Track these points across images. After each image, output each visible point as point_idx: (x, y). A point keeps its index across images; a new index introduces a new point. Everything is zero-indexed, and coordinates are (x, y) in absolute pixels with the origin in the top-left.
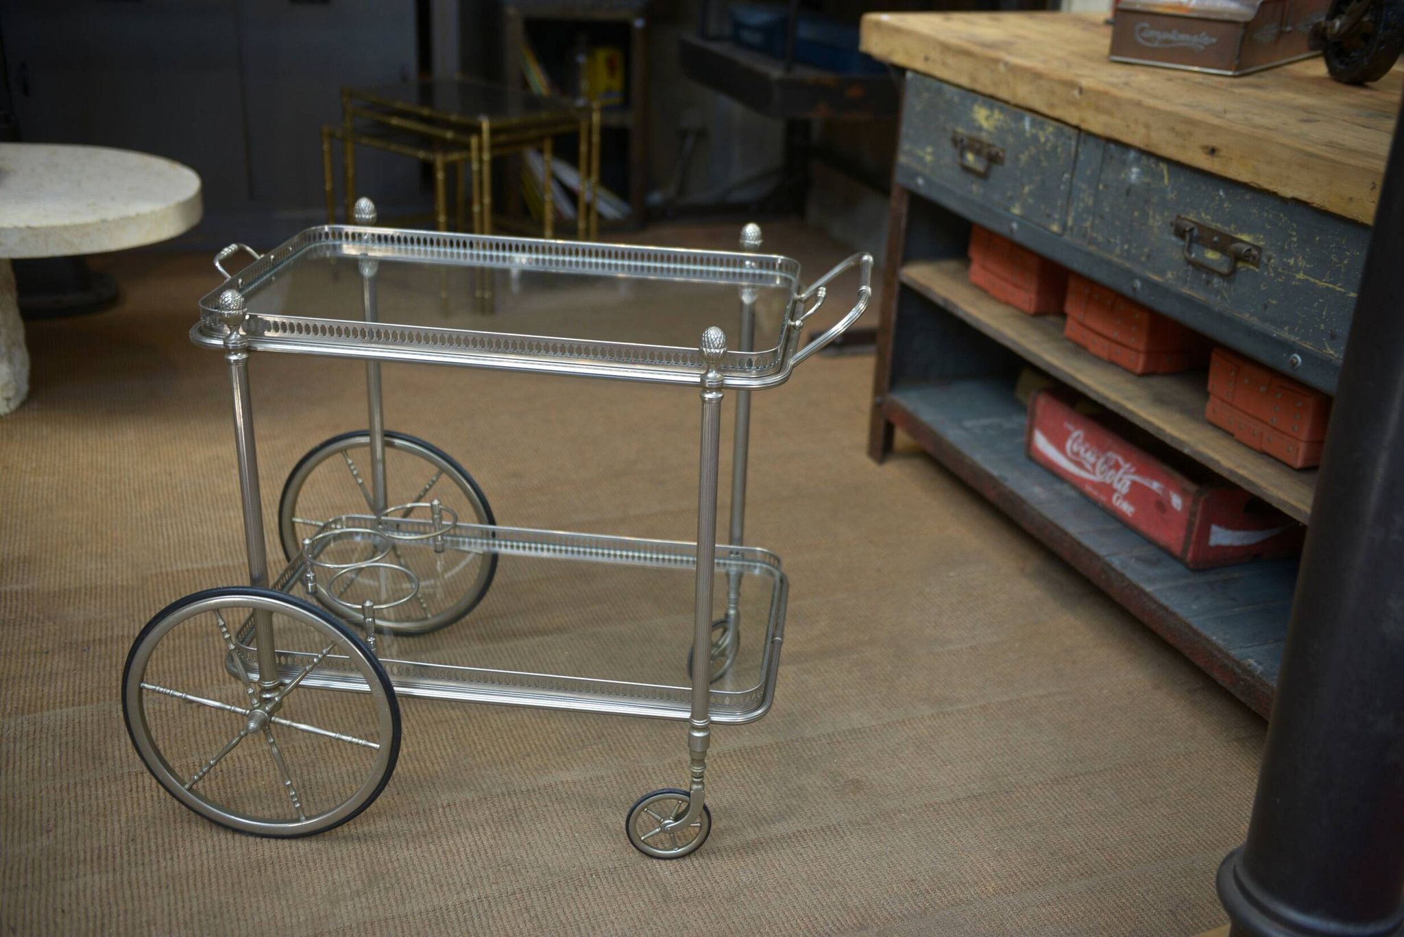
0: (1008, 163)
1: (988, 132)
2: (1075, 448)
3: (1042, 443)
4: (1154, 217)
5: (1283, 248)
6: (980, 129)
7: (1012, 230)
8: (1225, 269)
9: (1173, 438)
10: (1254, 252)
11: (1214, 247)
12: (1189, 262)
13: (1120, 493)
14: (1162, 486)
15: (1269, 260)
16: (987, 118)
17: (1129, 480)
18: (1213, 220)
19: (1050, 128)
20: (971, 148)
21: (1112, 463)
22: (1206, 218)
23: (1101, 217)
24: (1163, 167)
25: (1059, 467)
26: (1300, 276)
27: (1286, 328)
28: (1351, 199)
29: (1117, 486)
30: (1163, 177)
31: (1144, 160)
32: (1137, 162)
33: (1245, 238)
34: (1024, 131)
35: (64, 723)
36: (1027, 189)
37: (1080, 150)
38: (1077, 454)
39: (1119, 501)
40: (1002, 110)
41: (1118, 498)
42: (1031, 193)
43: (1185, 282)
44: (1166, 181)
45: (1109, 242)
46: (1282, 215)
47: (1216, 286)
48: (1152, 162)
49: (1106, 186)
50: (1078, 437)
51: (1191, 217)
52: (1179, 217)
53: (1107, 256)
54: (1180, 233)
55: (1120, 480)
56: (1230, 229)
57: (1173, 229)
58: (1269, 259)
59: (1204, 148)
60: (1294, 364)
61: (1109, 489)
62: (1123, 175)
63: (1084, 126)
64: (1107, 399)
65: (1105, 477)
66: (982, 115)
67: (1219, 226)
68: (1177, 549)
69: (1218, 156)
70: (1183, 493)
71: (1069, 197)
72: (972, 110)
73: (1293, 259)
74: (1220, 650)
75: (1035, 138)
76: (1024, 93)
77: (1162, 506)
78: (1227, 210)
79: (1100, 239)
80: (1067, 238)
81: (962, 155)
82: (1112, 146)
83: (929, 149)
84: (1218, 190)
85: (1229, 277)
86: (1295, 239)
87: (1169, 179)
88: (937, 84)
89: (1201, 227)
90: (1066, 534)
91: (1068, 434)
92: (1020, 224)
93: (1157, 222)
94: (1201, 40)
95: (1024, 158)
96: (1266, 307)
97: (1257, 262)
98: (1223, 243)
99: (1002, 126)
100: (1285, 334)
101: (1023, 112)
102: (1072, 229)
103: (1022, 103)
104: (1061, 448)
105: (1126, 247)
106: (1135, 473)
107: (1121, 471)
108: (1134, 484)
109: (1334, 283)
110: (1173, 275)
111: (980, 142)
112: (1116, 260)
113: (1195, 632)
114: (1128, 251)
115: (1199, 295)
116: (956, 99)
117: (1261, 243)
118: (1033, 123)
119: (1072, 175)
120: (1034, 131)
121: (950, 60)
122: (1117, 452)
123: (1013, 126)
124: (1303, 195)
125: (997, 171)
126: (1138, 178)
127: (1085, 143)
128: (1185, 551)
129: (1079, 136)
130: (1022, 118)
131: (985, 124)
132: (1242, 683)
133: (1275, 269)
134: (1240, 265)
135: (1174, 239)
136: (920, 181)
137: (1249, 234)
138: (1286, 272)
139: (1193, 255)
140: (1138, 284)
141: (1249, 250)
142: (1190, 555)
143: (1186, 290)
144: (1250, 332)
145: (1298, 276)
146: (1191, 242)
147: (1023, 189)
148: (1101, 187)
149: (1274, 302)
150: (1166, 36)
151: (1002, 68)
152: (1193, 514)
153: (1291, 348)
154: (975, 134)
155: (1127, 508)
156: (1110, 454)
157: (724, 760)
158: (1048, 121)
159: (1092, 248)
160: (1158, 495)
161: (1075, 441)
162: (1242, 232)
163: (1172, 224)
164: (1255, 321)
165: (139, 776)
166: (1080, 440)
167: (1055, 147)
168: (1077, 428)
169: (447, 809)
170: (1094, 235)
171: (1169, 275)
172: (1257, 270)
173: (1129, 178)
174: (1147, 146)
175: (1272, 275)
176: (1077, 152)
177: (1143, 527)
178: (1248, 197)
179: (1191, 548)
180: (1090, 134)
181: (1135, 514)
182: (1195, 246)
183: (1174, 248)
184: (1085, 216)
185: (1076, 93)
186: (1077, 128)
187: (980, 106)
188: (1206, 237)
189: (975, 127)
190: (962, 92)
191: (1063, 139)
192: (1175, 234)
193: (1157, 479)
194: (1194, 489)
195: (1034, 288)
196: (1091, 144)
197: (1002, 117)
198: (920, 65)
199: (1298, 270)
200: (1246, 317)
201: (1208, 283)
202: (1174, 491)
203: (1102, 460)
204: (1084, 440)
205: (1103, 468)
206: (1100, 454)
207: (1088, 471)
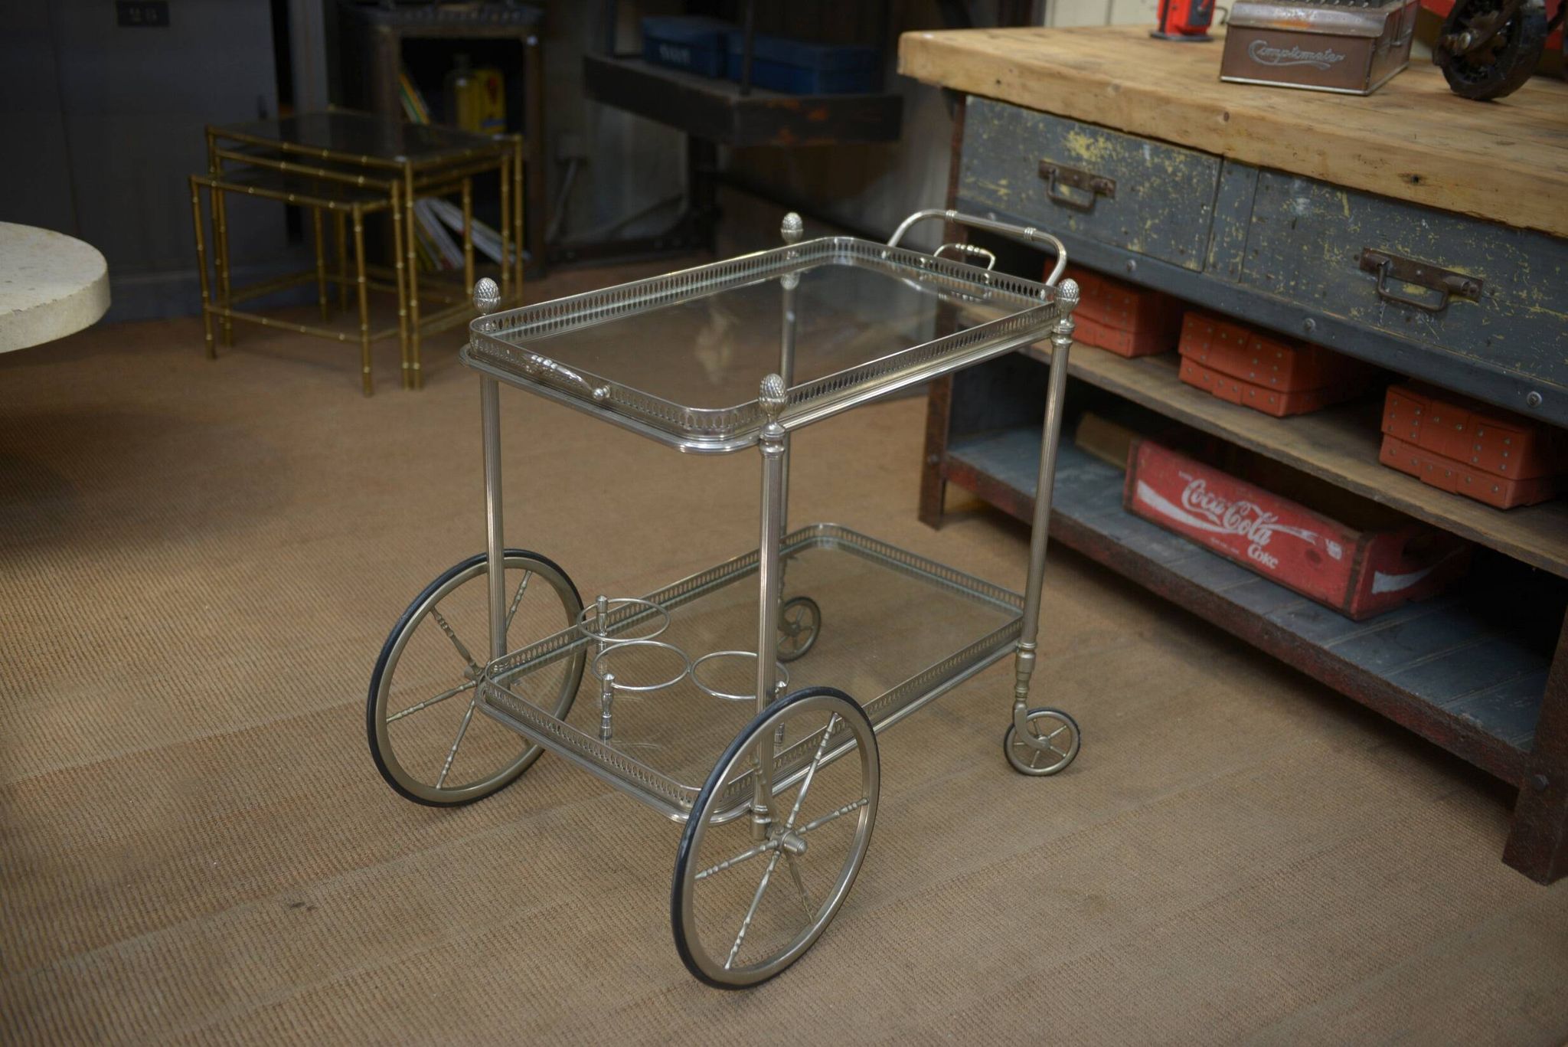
0: (1119, 196)
1: (1089, 162)
2: (1194, 500)
3: (1146, 494)
4: (1331, 251)
5: (1512, 280)
6: (1079, 158)
7: (1129, 269)
8: (1434, 306)
9: (1357, 485)
10: (1473, 286)
11: (1417, 281)
12: (1381, 297)
13: (1258, 544)
14: (1315, 535)
15: (1492, 293)
16: (1088, 147)
17: (1269, 529)
18: (1413, 253)
19: (1180, 157)
20: (1065, 180)
21: (1246, 513)
22: (1404, 251)
23: (1256, 252)
24: (1343, 198)
25: (1173, 521)
26: (1537, 309)
27: (1518, 365)
29: (1250, 537)
30: (1342, 207)
31: (1316, 189)
32: (1303, 192)
33: (1459, 270)
34: (1144, 160)
35: (150, 955)
36: (1149, 223)
37: (1222, 180)
38: (1198, 505)
39: (1257, 553)
40: (1108, 139)
41: (1255, 550)
42: (1154, 228)
43: (1376, 319)
44: (1346, 212)
45: (1269, 278)
46: (1508, 246)
47: (1420, 322)
48: (1326, 192)
49: (1260, 219)
50: (1199, 487)
51: (1384, 249)
52: (1366, 250)
53: (1266, 294)
54: (1370, 267)
55: (1258, 530)
56: (1439, 262)
57: (1358, 263)
59: (1402, 176)
60: (1533, 403)
61: (1244, 542)
62: (1285, 207)
63: (1230, 154)
64: (1265, 447)
65: (1237, 528)
66: (1079, 143)
67: (1422, 259)
68: (1337, 598)
69: (1422, 185)
70: (1343, 540)
71: (1210, 230)
72: (1065, 139)
73: (1525, 292)
74: (1430, 707)
75: (1159, 169)
76: (1143, 119)
77: (1315, 556)
78: (1433, 241)
79: (1255, 275)
80: (1206, 275)
81: (1053, 189)
82: (1269, 176)
83: (1004, 182)
84: (1420, 221)
85: (1436, 313)
86: (1527, 271)
87: (1351, 210)
88: (1009, 109)
89: (1396, 259)
90: (1211, 593)
91: (1186, 483)
92: (1140, 262)
93: (1336, 259)
94: (1329, 57)
95: (1143, 190)
96: (1489, 343)
97: (1475, 295)
98: (1430, 278)
99: (1111, 156)
100: (1517, 371)
101: (1141, 140)
102: (1214, 266)
103: (1140, 130)
104: (1176, 501)
105: (1292, 283)
106: (1276, 523)
107: (1259, 521)
108: (1275, 533)
110: (1359, 311)
111: (1079, 173)
112: (1279, 298)
113: (1396, 690)
114: (1294, 288)
115: (1398, 334)
116: (1041, 125)
117: (1482, 276)
118: (1155, 152)
119: (1214, 207)
120: (1156, 160)
121: (1033, 84)
122: (1253, 502)
123: (1127, 155)
124: (1542, 224)
125: (1103, 203)
126: (1305, 209)
127: (1229, 173)
128: (1348, 602)
129: (1222, 164)
130: (1140, 146)
131: (1085, 154)
132: (1462, 740)
133: (1501, 303)
134: (1453, 299)
135: (1360, 273)
137: (1464, 266)
138: (1516, 306)
139: (1387, 290)
140: (1312, 322)
141: (1467, 283)
142: (1355, 605)
143: (1377, 328)
144: (1470, 370)
145: (1532, 309)
146: (1385, 275)
147: (1145, 224)
148: (1254, 220)
149: (1501, 337)
150: (1286, 53)
151: (1110, 91)
152: (1356, 562)
153: (1529, 386)
154: (1071, 164)
155: (1268, 561)
156: (1242, 503)
157: (945, 893)
158: (1176, 149)
159: (1245, 286)
160: (1310, 544)
161: (1193, 492)
162: (1454, 265)
163: (1356, 258)
164: (1475, 359)
165: (278, 1009)
166: (1201, 490)
167: (1188, 179)
169: (669, 996)
170: (1246, 271)
171: (1354, 312)
172: (1476, 304)
173: (1294, 209)
174: (1322, 174)
175: (1498, 309)
176: (1219, 183)
177: (1292, 579)
178: (1461, 227)
179: (1356, 598)
180: (1237, 162)
181: (1277, 567)
182: (1390, 281)
183: (1363, 285)
184: (1232, 251)
185: (1220, 119)
186: (1222, 157)
187: (1077, 134)
188: (1404, 271)
189: (1070, 157)
190: (1051, 118)
191: (1199, 168)
192: (1362, 269)
193: (1308, 528)
194: (1355, 535)
195: (1133, 329)
196: (1239, 174)
197: (1110, 146)
198: (989, 89)
199: (1533, 303)
200: (1462, 354)
201: (1408, 319)
202: (1332, 539)
203: (1231, 510)
204: (1207, 490)
205: (1234, 519)
206: (1229, 504)
207: (1213, 523)
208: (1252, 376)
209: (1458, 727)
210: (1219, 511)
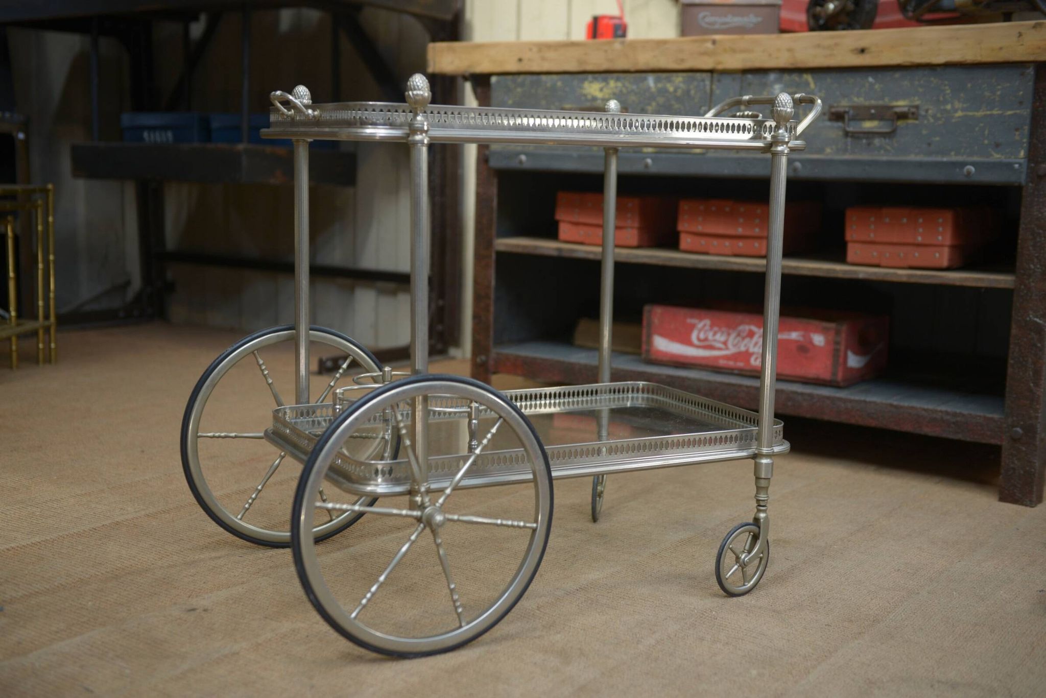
1: (603, 100)
2: (702, 336)
3: (663, 345)
5: (939, 100)
6: (595, 99)
7: (646, 166)
8: (886, 130)
10: (913, 110)
11: (872, 118)
13: (758, 354)
14: (802, 333)
16: (601, 90)
18: (866, 100)
19: (679, 79)
21: (744, 334)
22: (859, 101)
24: (808, 77)
25: (686, 357)
26: (959, 114)
27: (953, 153)
28: (1001, 48)
29: (751, 350)
30: (809, 85)
31: (786, 77)
32: (777, 81)
33: (900, 103)
34: (649, 88)
37: (714, 87)
38: (706, 339)
39: (758, 361)
40: (617, 80)
41: (757, 359)
43: (846, 151)
44: (812, 85)
46: (932, 79)
47: (878, 143)
48: (795, 77)
50: (705, 325)
51: (844, 103)
52: (831, 107)
54: (837, 117)
55: (756, 343)
56: (886, 101)
57: (826, 117)
58: (927, 111)
59: (854, 50)
60: (969, 173)
61: (747, 355)
62: (765, 93)
63: (720, 67)
65: (739, 347)
66: (593, 90)
67: (873, 102)
68: (826, 375)
69: (867, 53)
70: (824, 331)
72: (581, 88)
73: (949, 105)
75: (663, 92)
76: (646, 60)
77: (804, 348)
78: (879, 89)
80: (710, 155)
82: (750, 76)
84: (867, 78)
85: (890, 134)
86: (948, 91)
87: (815, 83)
88: (529, 78)
89: (854, 108)
91: (693, 327)
92: (653, 159)
94: (751, 19)
95: (651, 108)
96: (929, 144)
97: (915, 116)
98: (881, 113)
99: (621, 91)
100: (953, 158)
101: (643, 75)
103: (644, 68)
104: (688, 342)
107: (757, 336)
109: (991, 109)
110: (832, 149)
115: (865, 157)
116: (559, 84)
117: (917, 103)
118: (657, 81)
119: (710, 106)
120: (660, 85)
121: (551, 55)
122: (749, 324)
123: (634, 87)
124: (956, 57)
127: (719, 81)
128: (834, 374)
129: (712, 77)
130: (645, 79)
131: (599, 95)
133: (934, 116)
134: (900, 122)
135: (828, 123)
136: (523, 157)
137: (904, 100)
138: (945, 115)
139: (852, 129)
140: (798, 165)
141: (909, 110)
142: (839, 378)
143: (847, 157)
144: (920, 164)
145: (957, 115)
146: (849, 120)
149: (937, 139)
150: (724, 19)
151: (617, 46)
152: (837, 343)
153: (963, 164)
154: (588, 104)
156: (741, 328)
158: (674, 74)
160: (799, 341)
161: (700, 331)
162: (897, 100)
163: (824, 114)
164: (921, 158)
166: (707, 327)
167: (687, 92)
168: (701, 319)
171: (828, 150)
172: (917, 122)
174: (792, 64)
175: (932, 121)
176: (711, 90)
177: (789, 370)
178: (898, 74)
179: (839, 371)
180: (724, 72)
182: (852, 123)
183: (832, 131)
185: (709, 45)
186: (711, 71)
187: (591, 82)
188: (863, 114)
189: (587, 100)
190: (566, 77)
191: (695, 83)
192: (830, 120)
193: (795, 330)
194: (832, 325)
195: (636, 225)
196: (727, 80)
197: (619, 84)
198: (512, 67)
199: (956, 111)
200: (912, 157)
201: (869, 144)
202: (816, 332)
203: (733, 335)
204: (712, 326)
205: (736, 341)
206: (731, 331)
207: (720, 349)
208: (740, 231)
209: (948, 417)
210: (723, 339)
